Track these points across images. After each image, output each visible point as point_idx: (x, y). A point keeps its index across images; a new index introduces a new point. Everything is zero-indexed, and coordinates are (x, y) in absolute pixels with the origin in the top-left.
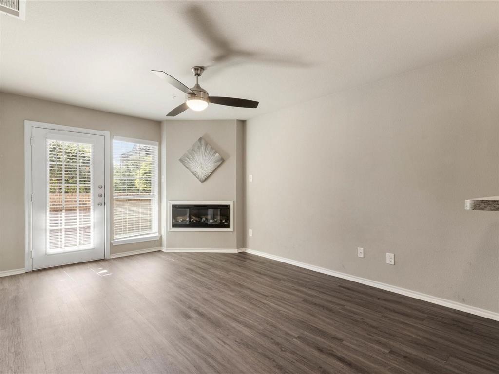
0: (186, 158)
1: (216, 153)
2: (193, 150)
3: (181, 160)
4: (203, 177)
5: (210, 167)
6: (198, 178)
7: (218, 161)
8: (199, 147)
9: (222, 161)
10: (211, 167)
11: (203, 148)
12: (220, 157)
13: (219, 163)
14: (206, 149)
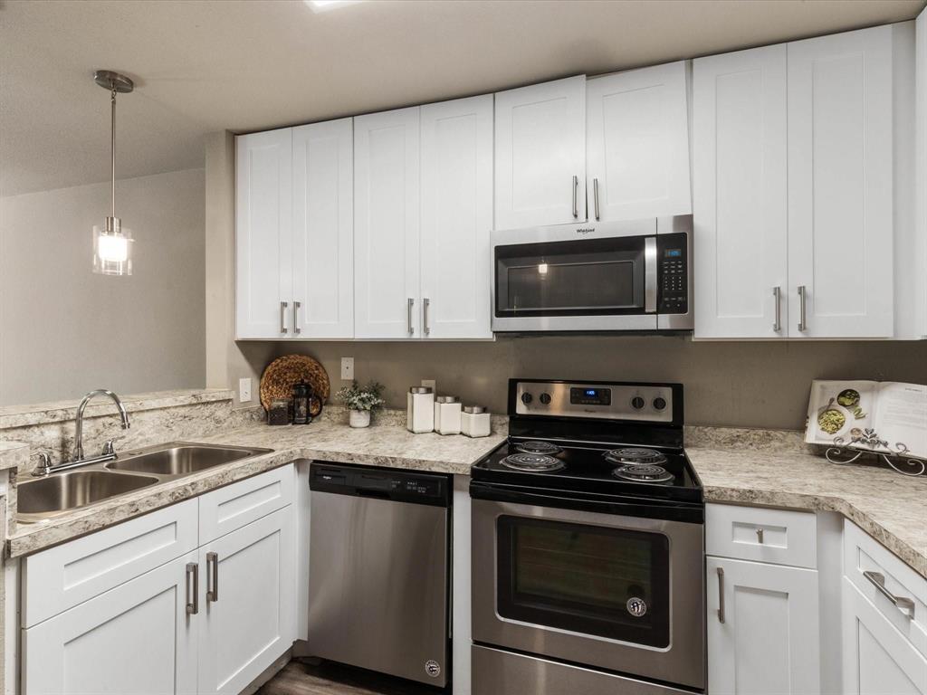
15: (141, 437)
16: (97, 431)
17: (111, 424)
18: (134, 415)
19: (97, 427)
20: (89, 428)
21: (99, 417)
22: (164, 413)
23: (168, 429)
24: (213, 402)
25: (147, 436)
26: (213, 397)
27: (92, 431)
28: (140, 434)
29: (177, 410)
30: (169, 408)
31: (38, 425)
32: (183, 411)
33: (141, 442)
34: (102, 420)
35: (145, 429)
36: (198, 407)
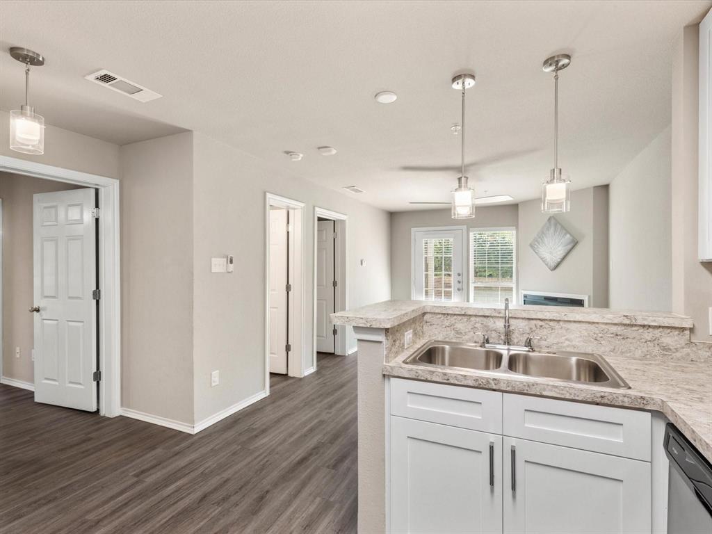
0: (536, 243)
1: (565, 234)
2: (542, 234)
3: (531, 246)
4: (553, 265)
5: (559, 252)
6: (547, 265)
7: (570, 243)
8: (548, 229)
9: (575, 243)
10: (561, 252)
11: (552, 229)
12: (571, 238)
13: (570, 247)
14: (555, 230)
15: (567, 342)
16: (531, 329)
17: (541, 326)
18: (561, 323)
19: (531, 326)
20: (525, 326)
21: (532, 319)
22: (592, 327)
23: (596, 342)
24: (655, 327)
25: (574, 343)
26: (655, 321)
27: (527, 328)
28: (566, 339)
29: (607, 327)
30: (598, 323)
31: (492, 317)
32: (614, 329)
33: (568, 346)
34: (535, 322)
35: (571, 336)
36: (634, 328)
